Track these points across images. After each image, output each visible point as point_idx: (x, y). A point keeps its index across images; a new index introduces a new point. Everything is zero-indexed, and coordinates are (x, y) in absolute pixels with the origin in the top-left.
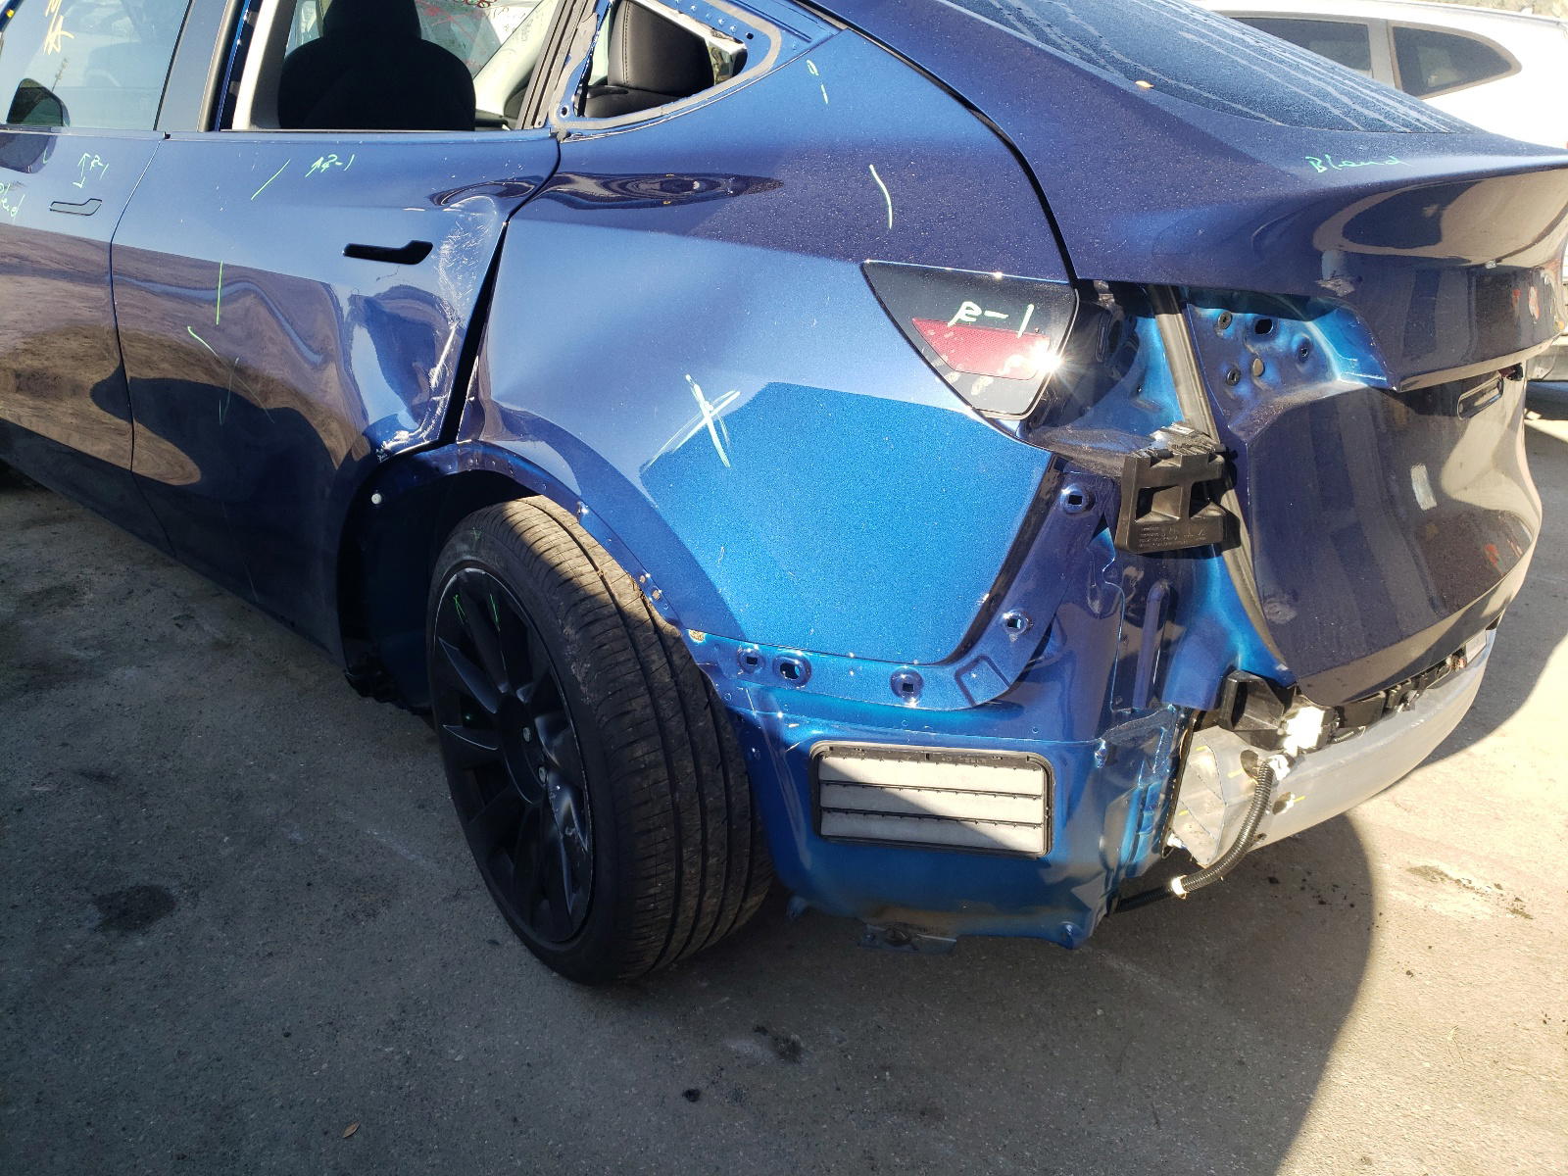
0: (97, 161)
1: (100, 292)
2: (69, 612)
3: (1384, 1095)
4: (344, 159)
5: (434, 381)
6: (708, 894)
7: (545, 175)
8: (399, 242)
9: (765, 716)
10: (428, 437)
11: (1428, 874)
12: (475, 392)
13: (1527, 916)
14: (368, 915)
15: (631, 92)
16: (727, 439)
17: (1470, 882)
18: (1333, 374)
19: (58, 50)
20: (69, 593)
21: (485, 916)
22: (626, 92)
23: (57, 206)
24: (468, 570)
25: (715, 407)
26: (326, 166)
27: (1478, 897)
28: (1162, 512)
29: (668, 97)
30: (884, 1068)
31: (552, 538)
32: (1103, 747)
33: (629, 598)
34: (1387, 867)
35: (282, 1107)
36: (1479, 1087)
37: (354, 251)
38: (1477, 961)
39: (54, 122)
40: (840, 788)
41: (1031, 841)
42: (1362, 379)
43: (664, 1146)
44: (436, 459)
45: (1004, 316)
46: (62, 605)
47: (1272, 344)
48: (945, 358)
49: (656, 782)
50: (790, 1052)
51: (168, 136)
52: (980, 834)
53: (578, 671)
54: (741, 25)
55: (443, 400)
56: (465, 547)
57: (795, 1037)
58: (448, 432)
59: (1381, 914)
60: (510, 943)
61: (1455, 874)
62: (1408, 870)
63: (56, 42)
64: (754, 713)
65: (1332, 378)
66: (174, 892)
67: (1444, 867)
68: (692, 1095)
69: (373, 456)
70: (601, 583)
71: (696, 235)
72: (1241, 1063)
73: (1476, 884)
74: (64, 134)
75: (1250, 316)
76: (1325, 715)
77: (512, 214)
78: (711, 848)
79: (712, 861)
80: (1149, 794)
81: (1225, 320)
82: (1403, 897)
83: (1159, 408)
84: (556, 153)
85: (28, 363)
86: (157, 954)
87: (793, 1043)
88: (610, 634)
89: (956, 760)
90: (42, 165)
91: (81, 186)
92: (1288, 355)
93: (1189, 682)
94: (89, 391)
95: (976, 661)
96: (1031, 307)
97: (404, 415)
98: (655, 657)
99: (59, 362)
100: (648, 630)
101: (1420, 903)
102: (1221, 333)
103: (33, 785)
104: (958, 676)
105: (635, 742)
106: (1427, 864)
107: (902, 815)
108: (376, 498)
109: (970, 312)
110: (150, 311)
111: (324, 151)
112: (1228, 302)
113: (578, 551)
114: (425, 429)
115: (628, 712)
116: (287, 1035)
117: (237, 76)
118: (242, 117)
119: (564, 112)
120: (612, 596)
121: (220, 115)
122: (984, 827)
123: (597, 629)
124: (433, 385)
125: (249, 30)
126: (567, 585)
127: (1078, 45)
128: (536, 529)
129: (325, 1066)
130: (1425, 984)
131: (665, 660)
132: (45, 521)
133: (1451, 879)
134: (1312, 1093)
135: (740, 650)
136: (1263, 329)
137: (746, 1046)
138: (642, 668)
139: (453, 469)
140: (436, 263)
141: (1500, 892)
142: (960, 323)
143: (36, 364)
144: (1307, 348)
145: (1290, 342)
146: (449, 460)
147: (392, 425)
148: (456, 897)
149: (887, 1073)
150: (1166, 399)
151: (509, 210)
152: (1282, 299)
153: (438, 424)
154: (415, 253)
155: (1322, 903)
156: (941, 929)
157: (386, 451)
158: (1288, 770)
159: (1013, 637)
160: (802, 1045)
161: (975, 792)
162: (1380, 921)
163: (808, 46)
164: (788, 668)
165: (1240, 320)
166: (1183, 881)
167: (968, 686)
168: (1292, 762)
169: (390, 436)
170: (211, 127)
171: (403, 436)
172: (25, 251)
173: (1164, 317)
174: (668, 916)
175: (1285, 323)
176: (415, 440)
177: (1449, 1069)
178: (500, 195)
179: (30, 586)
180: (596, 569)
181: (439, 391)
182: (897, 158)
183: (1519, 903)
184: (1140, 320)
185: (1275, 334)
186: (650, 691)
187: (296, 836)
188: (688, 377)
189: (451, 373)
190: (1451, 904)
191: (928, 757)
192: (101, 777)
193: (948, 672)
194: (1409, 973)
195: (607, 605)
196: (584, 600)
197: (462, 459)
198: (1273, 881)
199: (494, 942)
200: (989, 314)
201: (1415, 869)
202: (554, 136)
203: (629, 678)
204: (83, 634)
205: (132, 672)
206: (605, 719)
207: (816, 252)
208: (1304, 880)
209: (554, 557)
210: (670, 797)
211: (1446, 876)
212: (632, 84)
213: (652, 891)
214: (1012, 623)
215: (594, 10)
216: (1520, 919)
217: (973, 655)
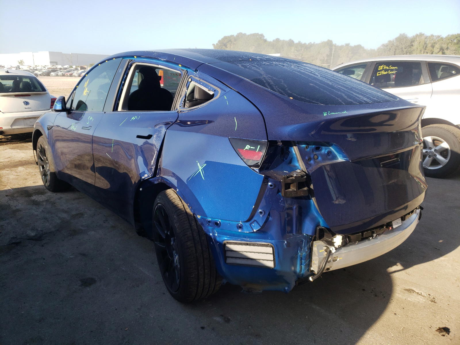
0: (91, 118)
1: (90, 145)
2: (81, 219)
3: (378, 341)
4: (138, 117)
5: (152, 164)
6: (206, 278)
7: (174, 121)
8: (146, 135)
9: (213, 235)
10: (151, 176)
11: (410, 291)
12: (160, 166)
13: (435, 302)
14: (137, 286)
15: (198, 100)
16: (204, 174)
17: (421, 293)
18: (338, 158)
19: (86, 95)
20: (81, 215)
21: (163, 287)
22: (197, 100)
23: (83, 128)
24: (159, 205)
25: (202, 167)
26: (134, 118)
27: (422, 297)
28: (293, 188)
29: (206, 101)
30: (249, 326)
31: (174, 197)
32: (286, 242)
33: (188, 210)
34: (397, 288)
35: (113, 324)
36: (406, 341)
37: (138, 137)
38: (416, 312)
39: (84, 110)
40: (230, 252)
41: (271, 264)
42: (344, 159)
43: (194, 338)
44: (153, 180)
45: (254, 148)
46: (80, 217)
47: (321, 152)
48: (244, 156)
49: (192, 251)
50: (228, 321)
51: (105, 113)
52: (260, 263)
53: (176, 225)
54: (214, 88)
55: (154, 168)
56: (158, 200)
57: (230, 318)
58: (155, 174)
59: (392, 300)
60: (168, 294)
61: (417, 291)
62: (404, 290)
63: (85, 93)
64: (211, 234)
65: (338, 159)
66: (96, 279)
67: (415, 289)
68: (203, 328)
69: (140, 180)
70: (183, 206)
71: (200, 133)
72: (341, 331)
73: (423, 294)
74: (86, 113)
75: (314, 146)
76: (342, 237)
77: (167, 129)
78: (206, 267)
79: (206, 271)
80: (303, 256)
81: (307, 147)
82: (400, 296)
83: (295, 166)
84: (178, 116)
85: (78, 162)
86: (91, 292)
87: (229, 319)
88: (183, 217)
89: (254, 245)
90: (82, 118)
91: (88, 123)
92: (324, 154)
93: (308, 228)
94: (90, 168)
95: (254, 222)
96: (259, 146)
97: (146, 171)
98: (193, 223)
99: (85, 162)
100: (192, 216)
101: (404, 298)
102: (306, 150)
103: (70, 256)
104: (250, 224)
105: (187, 241)
106: (410, 288)
107: (243, 258)
108: (141, 189)
109: (248, 147)
110: (104, 151)
111: (134, 115)
112: (308, 144)
113: (179, 199)
114: (150, 174)
115: (186, 235)
116: (116, 309)
117: (119, 100)
118: (120, 108)
119: (180, 107)
120: (185, 209)
121: (115, 108)
122: (262, 262)
123: (181, 216)
124: (152, 165)
125: (122, 90)
126: (175, 207)
127: (280, 90)
128: (171, 195)
129: (123, 316)
130: (399, 317)
131: (195, 223)
132: (79, 198)
133: (416, 292)
134: (358, 339)
135: (207, 220)
136: (318, 149)
137: (218, 319)
138: (190, 225)
139: (156, 183)
140: (153, 139)
141: (429, 296)
142: (246, 149)
143: (79, 162)
144: (330, 153)
145: (325, 151)
146: (155, 180)
147: (144, 173)
148: (157, 283)
149: (250, 327)
150: (297, 165)
151: (167, 128)
152: (323, 143)
153: (153, 172)
154: (149, 137)
155: (376, 296)
156: (259, 288)
157: (143, 179)
158: (335, 251)
159: (261, 216)
160: (231, 319)
161: (259, 253)
162: (391, 301)
163: (226, 92)
164: (216, 224)
165: (311, 147)
166: (312, 278)
167: (252, 227)
168: (336, 249)
169: (143, 176)
170: (113, 110)
171: (146, 175)
172: (79, 137)
173: (295, 147)
174: (196, 283)
175: (323, 147)
176: (148, 176)
177: (398, 337)
178: (165, 125)
179: (74, 213)
180: (182, 203)
181: (152, 166)
182: (239, 115)
183: (434, 299)
184: (290, 148)
185: (321, 150)
186: (191, 230)
187: (123, 269)
188: (197, 161)
189: (155, 162)
190: (413, 298)
191: (247, 244)
192: (84, 255)
193: (248, 224)
194: (395, 314)
195: (183, 211)
196: (179, 210)
197: (158, 180)
198: (364, 290)
199: (164, 293)
200: (251, 147)
201: (406, 289)
202: (178, 112)
203: (187, 227)
204: (83, 224)
205: (93, 233)
206: (181, 236)
207: (221, 136)
208: (373, 290)
209: (173, 200)
210: (195, 254)
211: (415, 291)
212: (199, 99)
213: (192, 276)
214: (261, 213)
215: (186, 86)
216: (433, 303)
217: (252, 220)
